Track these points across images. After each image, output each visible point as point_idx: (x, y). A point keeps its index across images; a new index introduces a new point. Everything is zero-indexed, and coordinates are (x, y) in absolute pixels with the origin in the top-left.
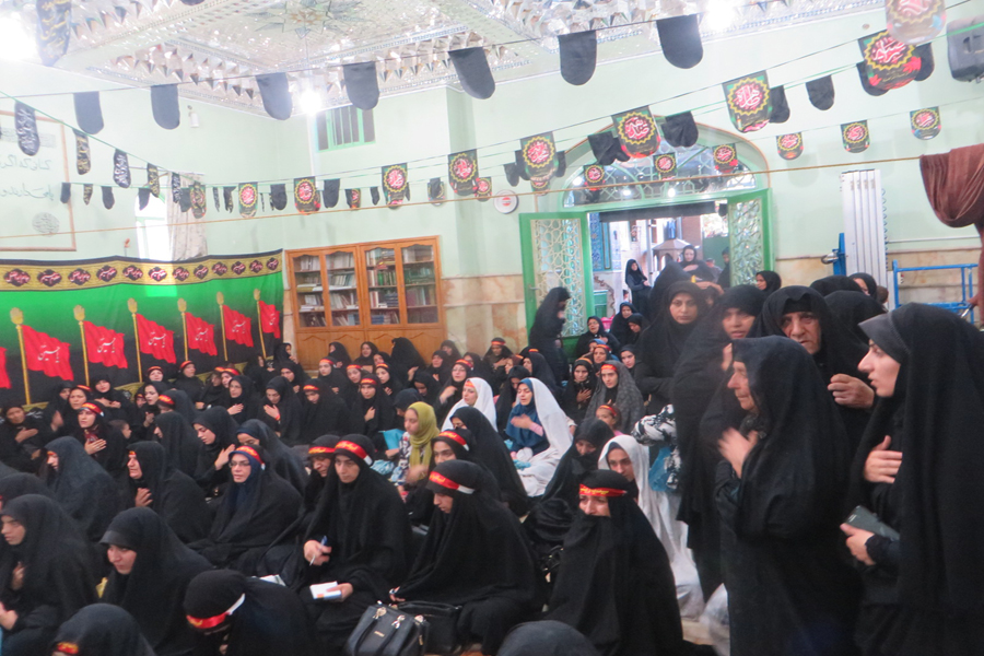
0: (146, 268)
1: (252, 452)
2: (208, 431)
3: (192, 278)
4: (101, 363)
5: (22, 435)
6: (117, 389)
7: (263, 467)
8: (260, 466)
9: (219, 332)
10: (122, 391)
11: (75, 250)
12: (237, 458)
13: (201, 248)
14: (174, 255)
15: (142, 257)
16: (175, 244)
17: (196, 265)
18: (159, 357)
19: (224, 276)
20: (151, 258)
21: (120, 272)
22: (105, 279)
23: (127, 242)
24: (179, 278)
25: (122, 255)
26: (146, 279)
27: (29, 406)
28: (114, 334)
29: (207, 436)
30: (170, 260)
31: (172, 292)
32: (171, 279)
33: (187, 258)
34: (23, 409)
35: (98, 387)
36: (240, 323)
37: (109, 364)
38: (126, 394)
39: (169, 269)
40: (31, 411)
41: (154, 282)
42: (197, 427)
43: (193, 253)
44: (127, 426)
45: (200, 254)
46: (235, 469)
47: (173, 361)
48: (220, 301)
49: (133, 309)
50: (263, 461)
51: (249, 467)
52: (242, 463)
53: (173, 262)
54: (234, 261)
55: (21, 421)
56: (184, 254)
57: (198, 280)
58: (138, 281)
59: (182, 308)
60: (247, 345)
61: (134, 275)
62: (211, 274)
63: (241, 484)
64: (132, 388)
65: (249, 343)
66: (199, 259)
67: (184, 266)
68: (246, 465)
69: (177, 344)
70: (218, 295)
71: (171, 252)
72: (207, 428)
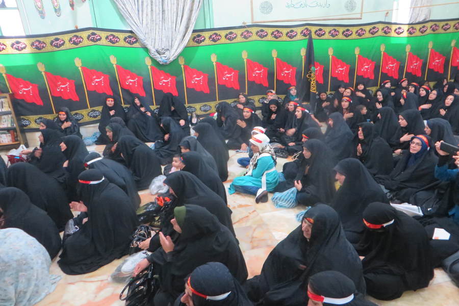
0: (394, 27)
1: (425, 139)
2: (404, 120)
3: (418, 33)
4: (362, 76)
5: (324, 104)
6: (368, 89)
7: (429, 148)
8: (427, 148)
9: (424, 65)
10: (369, 90)
11: (361, 19)
12: (416, 140)
13: (426, 16)
14: (410, 20)
15: (393, 22)
16: (412, 14)
17: (421, 26)
18: (390, 75)
19: (436, 32)
20: (398, 22)
21: (380, 30)
22: (372, 34)
23: (387, 13)
24: (410, 33)
25: (383, 21)
26: (393, 34)
27: (329, 92)
28: (371, 62)
29: (403, 122)
30: (408, 23)
31: (404, 41)
32: (406, 34)
33: (417, 22)
34: (326, 93)
35: (359, 87)
36: (439, 59)
37: (366, 77)
38: (370, 92)
39: (406, 28)
40: (329, 94)
41: (396, 35)
42: (400, 117)
43: (421, 19)
44: (365, 108)
45: (425, 19)
46: (412, 145)
47: (397, 77)
48: (430, 47)
49: (382, 50)
50: (430, 146)
51: (421, 147)
52: (418, 144)
53: (409, 24)
54: (444, 23)
55: (325, 99)
56: (416, 19)
57: (421, 34)
58: (387, 35)
59: (408, 50)
60: (440, 72)
61: (386, 32)
62: (429, 31)
63: (413, 154)
64: (374, 89)
65: (441, 71)
66: (425, 22)
67: (414, 26)
68: (419, 145)
69: (401, 69)
70: (429, 42)
71: (409, 18)
72: (405, 118)
